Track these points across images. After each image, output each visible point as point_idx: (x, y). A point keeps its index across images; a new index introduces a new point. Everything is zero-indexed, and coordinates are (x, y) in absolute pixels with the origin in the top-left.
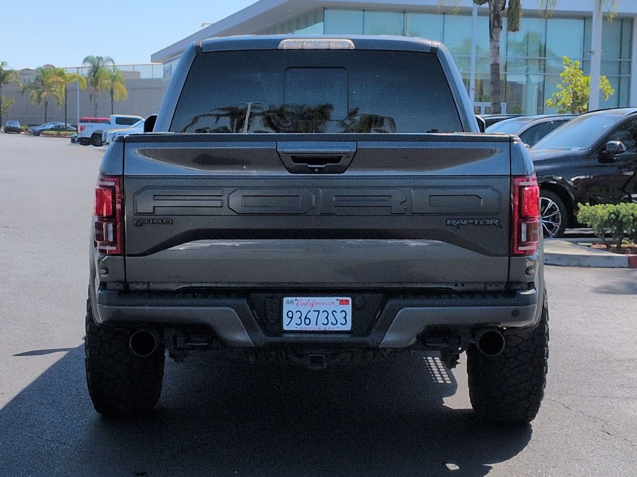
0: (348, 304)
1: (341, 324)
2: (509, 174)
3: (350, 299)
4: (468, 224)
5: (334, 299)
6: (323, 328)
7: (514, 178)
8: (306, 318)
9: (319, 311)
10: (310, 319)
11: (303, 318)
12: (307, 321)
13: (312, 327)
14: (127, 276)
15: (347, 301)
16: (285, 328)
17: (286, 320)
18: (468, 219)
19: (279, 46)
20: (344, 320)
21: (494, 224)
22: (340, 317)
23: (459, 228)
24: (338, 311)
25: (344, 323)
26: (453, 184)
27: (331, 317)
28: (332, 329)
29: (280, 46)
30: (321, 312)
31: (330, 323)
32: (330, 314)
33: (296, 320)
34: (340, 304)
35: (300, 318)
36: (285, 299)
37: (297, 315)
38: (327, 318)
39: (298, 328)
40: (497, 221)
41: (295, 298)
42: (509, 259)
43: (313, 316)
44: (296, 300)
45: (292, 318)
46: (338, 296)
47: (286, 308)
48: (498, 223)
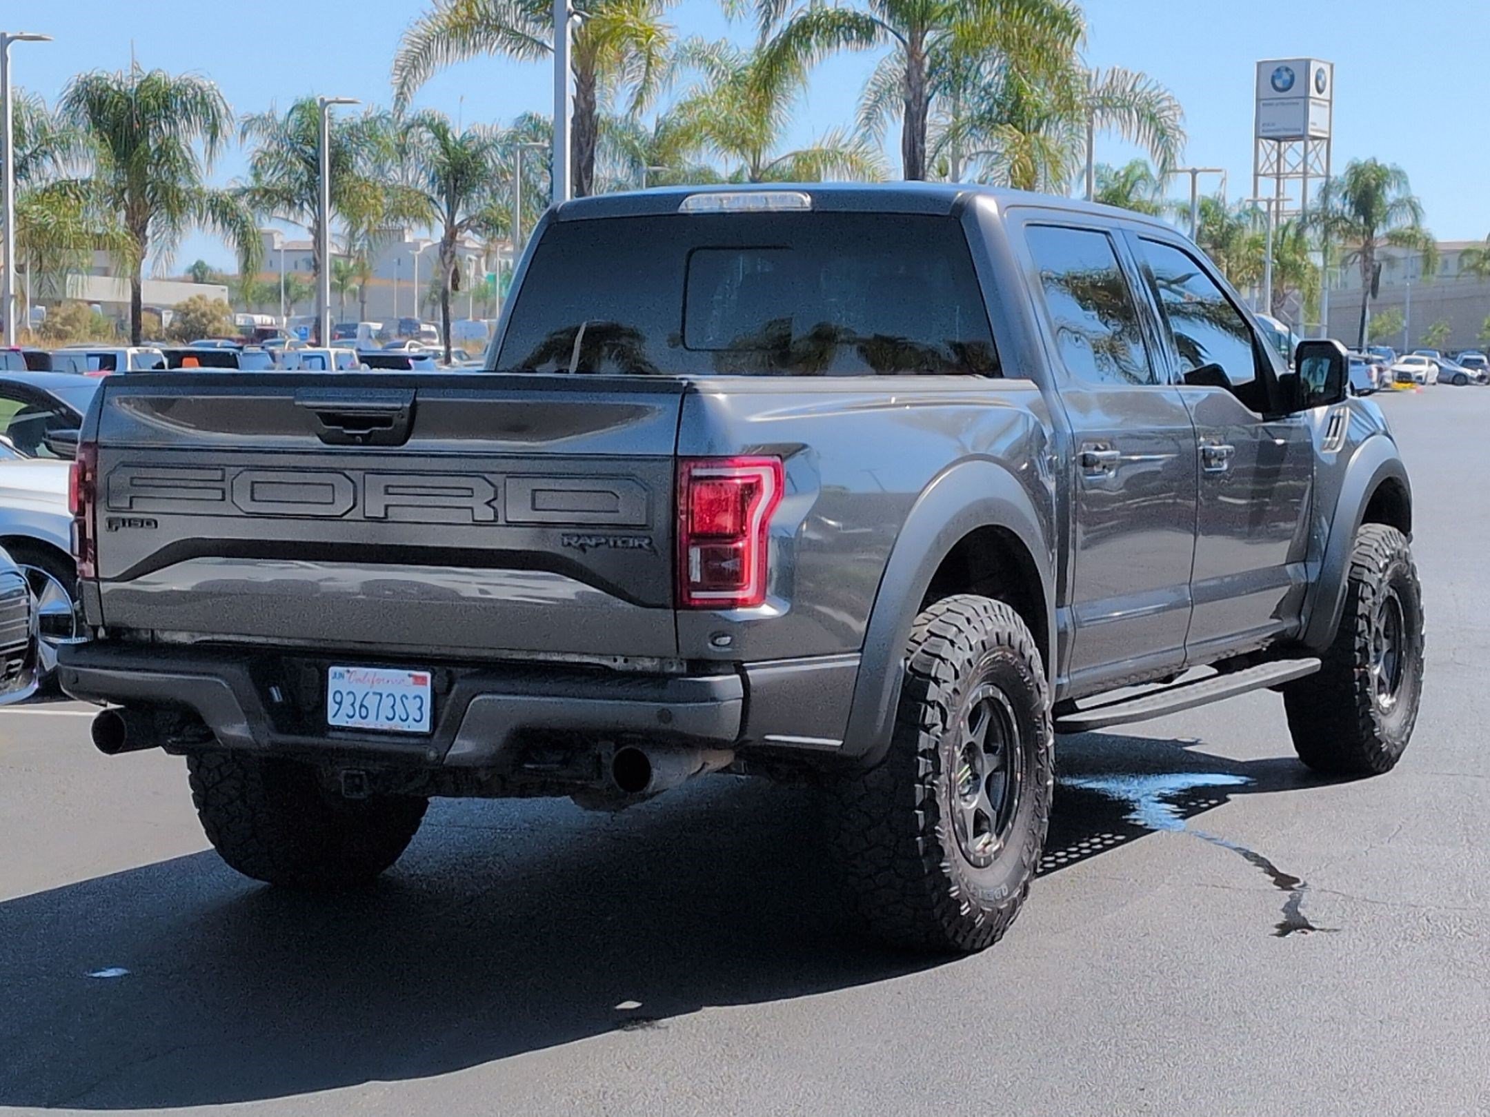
0: (426, 684)
1: (415, 720)
2: (672, 453)
3: (428, 675)
4: (597, 545)
5: (404, 673)
6: (386, 726)
7: (683, 461)
8: (362, 706)
9: (381, 695)
10: (366, 708)
11: (357, 706)
12: (364, 713)
13: (369, 724)
14: (105, 616)
15: (424, 678)
16: (331, 721)
17: (332, 707)
18: (598, 535)
19: (681, 207)
20: (419, 712)
21: (640, 546)
22: (412, 706)
23: (584, 551)
24: (410, 696)
25: (418, 718)
26: (578, 471)
27: (399, 708)
28: (399, 729)
29: (682, 209)
30: (384, 696)
31: (397, 717)
32: (398, 700)
33: (346, 708)
34: (414, 684)
35: (352, 705)
36: (333, 670)
37: (348, 700)
38: (393, 707)
39: (351, 723)
40: (647, 541)
41: (346, 669)
42: (675, 614)
43: (371, 702)
44: (348, 671)
45: (340, 704)
46: (410, 669)
47: (333, 685)
48: (650, 544)
